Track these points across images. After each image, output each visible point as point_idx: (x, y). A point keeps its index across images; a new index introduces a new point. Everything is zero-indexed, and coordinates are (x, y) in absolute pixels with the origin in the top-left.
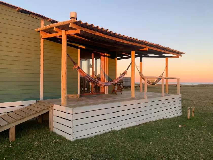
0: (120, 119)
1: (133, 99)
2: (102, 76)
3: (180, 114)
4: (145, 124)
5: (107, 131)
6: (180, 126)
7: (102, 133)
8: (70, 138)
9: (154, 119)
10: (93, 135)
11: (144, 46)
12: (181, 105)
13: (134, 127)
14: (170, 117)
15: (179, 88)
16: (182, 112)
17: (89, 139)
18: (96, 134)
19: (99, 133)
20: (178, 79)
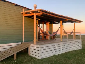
0: (57, 50)
1: (62, 42)
2: (47, 32)
3: (81, 48)
4: (67, 52)
5: (53, 55)
6: (83, 53)
7: (51, 56)
8: (39, 58)
9: (71, 50)
10: (47, 57)
11: (66, 19)
12: (81, 44)
13: (63, 53)
14: (77, 49)
15: (80, 36)
16: (82, 47)
17: (46, 58)
18: (49, 56)
19: (50, 56)
20: (80, 33)
